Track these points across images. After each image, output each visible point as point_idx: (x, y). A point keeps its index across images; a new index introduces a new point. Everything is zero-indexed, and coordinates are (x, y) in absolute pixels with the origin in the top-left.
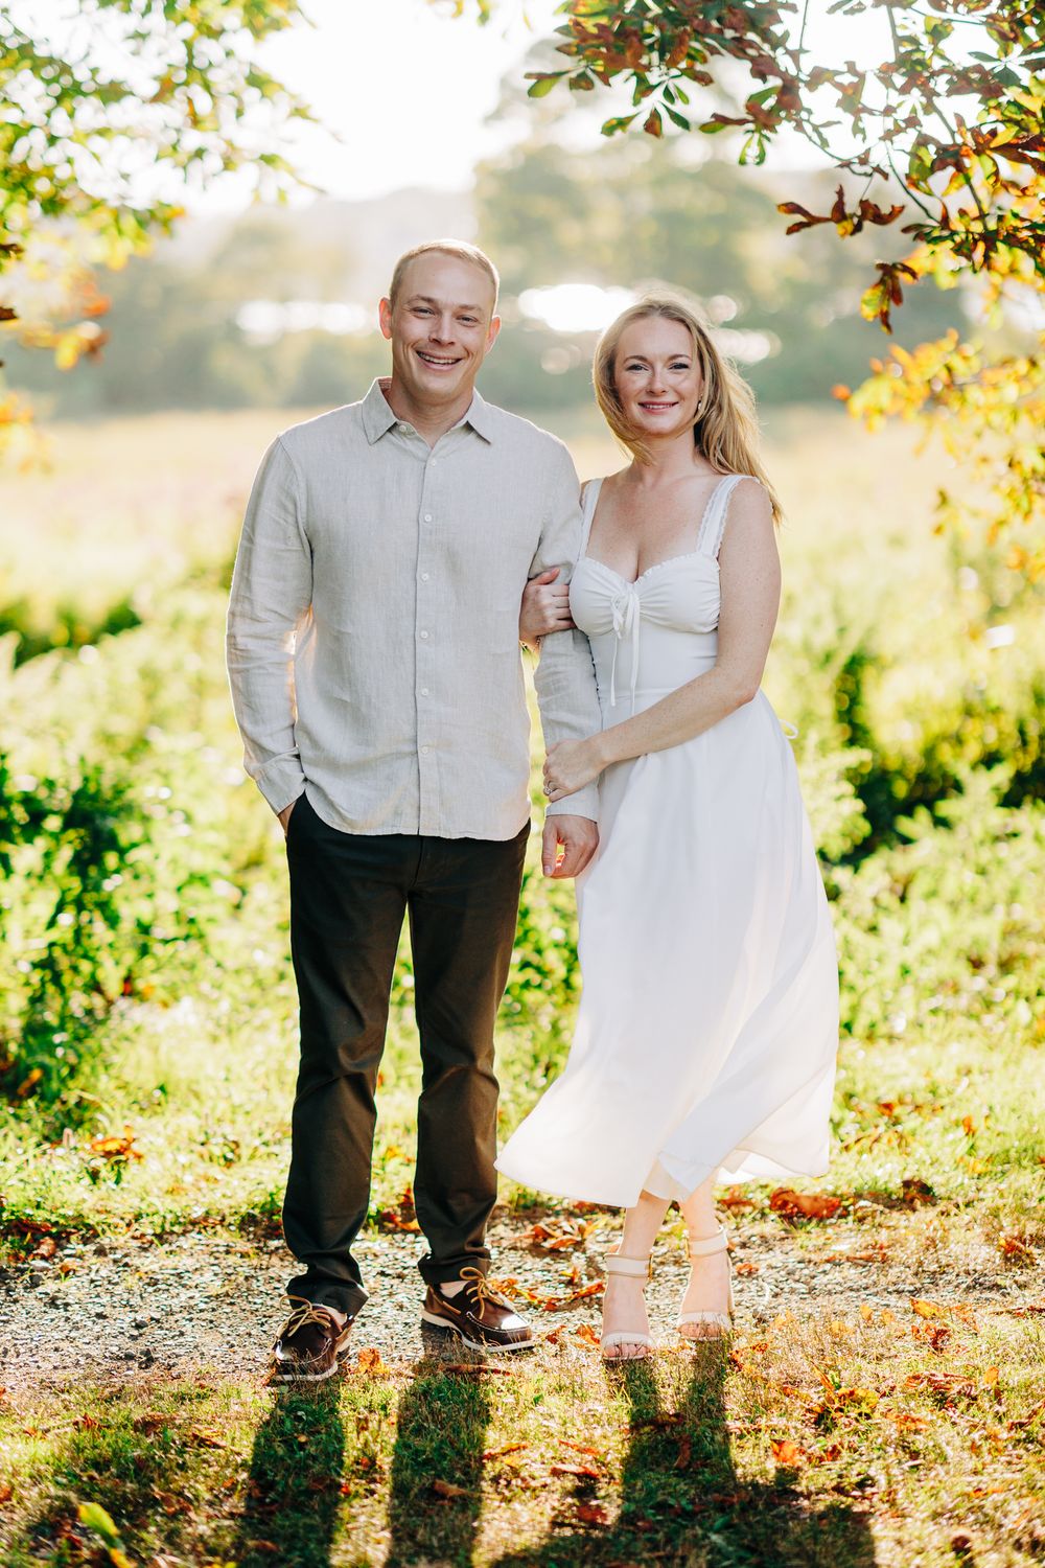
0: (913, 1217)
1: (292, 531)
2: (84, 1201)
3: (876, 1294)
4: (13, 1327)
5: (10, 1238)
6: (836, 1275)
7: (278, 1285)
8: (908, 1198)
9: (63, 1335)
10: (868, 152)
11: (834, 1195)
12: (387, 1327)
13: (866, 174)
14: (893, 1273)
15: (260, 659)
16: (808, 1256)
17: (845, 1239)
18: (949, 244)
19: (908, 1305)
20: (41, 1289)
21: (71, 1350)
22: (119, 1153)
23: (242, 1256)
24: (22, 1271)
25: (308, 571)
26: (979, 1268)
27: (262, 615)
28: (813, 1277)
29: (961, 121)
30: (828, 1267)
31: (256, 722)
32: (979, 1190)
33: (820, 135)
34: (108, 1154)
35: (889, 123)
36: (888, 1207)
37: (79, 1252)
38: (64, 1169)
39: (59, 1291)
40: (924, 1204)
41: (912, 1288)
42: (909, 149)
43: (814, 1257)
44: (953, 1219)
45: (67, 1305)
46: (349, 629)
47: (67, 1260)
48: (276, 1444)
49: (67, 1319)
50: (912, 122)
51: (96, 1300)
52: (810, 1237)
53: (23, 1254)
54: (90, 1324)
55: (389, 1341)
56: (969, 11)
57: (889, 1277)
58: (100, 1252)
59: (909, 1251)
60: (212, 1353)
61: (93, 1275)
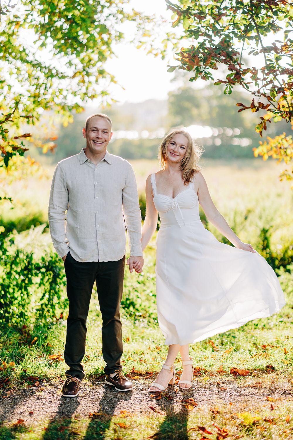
0: (269, 375)
1: (62, 186)
2: (47, 371)
3: (258, 395)
4: (27, 404)
5: (27, 381)
6: (247, 391)
7: (98, 393)
8: (268, 370)
9: (40, 407)
10: (259, 90)
11: (248, 370)
12: (126, 404)
13: (258, 96)
14: (262, 390)
15: (56, 218)
16: (240, 386)
17: (250, 381)
18: (280, 114)
19: (266, 398)
20: (35, 395)
21: (42, 410)
22: (57, 359)
23: (88, 386)
24: (30, 390)
25: (67, 196)
26: (286, 389)
27: (56, 207)
28: (241, 391)
29: (284, 81)
30: (245, 388)
31: (55, 234)
32: (287, 368)
33: (246, 86)
34: (54, 359)
35: (265, 82)
36: (262, 373)
37: (45, 385)
38: (42, 363)
39: (40, 395)
40: (272, 372)
41: (267, 394)
42: (270, 89)
43: (242, 386)
44: (280, 376)
45: (42, 399)
46: (79, 210)
47: (42, 387)
48: (94, 434)
49: (42, 402)
50: (271, 82)
51: (50, 397)
52: (241, 381)
53: (30, 386)
54: (47, 404)
55: (126, 408)
56: (285, 53)
57: (261, 391)
58: (51, 385)
59: (268, 384)
60: (80, 411)
61: (49, 391)
